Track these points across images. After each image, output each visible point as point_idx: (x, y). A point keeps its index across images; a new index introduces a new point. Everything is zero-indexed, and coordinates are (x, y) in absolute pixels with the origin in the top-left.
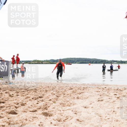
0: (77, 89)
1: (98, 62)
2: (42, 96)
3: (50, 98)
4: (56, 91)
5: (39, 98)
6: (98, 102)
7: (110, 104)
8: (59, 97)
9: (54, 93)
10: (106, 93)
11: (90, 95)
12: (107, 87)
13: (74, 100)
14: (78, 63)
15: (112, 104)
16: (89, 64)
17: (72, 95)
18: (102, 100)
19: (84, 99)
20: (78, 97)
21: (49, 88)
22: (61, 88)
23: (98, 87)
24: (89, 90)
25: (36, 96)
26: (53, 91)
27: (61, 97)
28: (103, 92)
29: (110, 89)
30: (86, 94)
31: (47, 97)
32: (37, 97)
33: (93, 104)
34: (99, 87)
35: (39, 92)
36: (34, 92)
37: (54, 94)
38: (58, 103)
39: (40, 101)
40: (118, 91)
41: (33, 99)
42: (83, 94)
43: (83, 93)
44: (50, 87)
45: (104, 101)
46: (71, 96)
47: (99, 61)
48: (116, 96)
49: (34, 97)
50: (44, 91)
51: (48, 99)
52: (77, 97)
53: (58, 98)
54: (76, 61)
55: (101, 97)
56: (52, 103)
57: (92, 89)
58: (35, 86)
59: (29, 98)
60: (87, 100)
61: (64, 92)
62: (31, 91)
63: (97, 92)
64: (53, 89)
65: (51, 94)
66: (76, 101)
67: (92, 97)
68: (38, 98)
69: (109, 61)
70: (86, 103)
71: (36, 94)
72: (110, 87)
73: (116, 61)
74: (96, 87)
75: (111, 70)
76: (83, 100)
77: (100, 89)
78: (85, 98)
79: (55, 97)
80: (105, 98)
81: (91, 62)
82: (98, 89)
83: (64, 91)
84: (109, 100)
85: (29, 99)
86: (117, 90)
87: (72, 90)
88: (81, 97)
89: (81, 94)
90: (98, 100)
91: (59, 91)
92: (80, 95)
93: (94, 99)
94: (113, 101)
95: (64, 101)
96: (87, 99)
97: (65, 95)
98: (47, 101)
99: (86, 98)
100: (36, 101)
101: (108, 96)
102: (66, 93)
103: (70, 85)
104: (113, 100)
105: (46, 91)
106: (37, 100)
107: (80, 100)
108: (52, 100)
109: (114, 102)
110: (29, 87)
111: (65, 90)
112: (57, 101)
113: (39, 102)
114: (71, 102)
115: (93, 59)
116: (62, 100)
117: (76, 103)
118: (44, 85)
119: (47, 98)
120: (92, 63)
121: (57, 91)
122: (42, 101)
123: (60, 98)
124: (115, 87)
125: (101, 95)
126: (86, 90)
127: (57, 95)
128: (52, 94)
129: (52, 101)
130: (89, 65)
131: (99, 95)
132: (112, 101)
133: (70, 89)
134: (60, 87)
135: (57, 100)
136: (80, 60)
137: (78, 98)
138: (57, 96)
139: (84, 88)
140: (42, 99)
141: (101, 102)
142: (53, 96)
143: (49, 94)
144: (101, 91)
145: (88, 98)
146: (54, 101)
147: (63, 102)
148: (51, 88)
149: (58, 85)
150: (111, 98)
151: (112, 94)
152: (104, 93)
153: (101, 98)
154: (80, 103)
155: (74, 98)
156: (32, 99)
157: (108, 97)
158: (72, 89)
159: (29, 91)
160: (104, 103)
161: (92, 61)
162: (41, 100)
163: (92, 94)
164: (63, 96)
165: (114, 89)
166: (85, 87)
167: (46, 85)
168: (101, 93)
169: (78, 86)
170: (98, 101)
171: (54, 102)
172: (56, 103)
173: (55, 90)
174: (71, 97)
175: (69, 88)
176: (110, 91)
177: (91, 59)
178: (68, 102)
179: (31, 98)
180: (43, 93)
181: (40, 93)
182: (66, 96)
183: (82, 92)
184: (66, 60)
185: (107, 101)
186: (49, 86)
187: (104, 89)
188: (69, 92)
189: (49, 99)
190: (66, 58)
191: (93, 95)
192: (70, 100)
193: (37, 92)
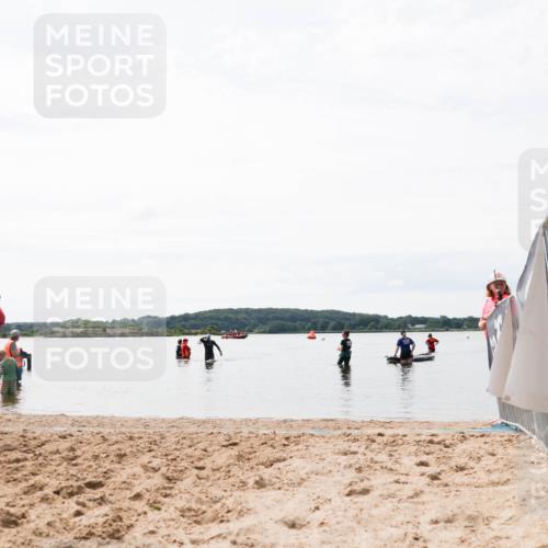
0: (256, 442)
1: (347, 323)
2: (101, 479)
3: (137, 490)
4: (166, 455)
5: (88, 490)
6: (349, 498)
7: (401, 505)
8: (179, 483)
9: (156, 463)
10: (383, 457)
11: (315, 469)
12: (388, 432)
13: (242, 493)
14: (264, 332)
15: (407, 508)
16: (309, 335)
17: (234, 470)
18: (365, 492)
19: (286, 487)
20: (262, 479)
21: (131, 443)
22: (187, 442)
23: (349, 432)
24: (311, 449)
25: (71, 483)
26: (152, 453)
27: (187, 480)
28: (370, 455)
29: (400, 442)
30: (297, 465)
31: (124, 482)
32: (76, 484)
33: (327, 506)
34: (355, 432)
35: (87, 463)
36: (65, 463)
37: (155, 470)
38: (172, 509)
39: (90, 504)
40: (433, 448)
41: (57, 493)
42: (281, 465)
43: (284, 460)
44: (140, 438)
45: (374, 494)
46: (231, 474)
47: (349, 320)
48: (423, 469)
49: (63, 485)
50: (112, 457)
51: (128, 492)
52: (257, 478)
53: (171, 488)
54: (252, 321)
55: (361, 475)
56: (146, 508)
57: (322, 440)
58: (71, 435)
59: (41, 489)
60: (301, 493)
61: (200, 459)
62: (54, 457)
63: (346, 454)
64: (153, 447)
65: (138, 470)
66: (252, 497)
67: (323, 478)
68: (80, 488)
69: (392, 319)
70: (295, 505)
71: (73, 471)
72: (401, 431)
73: (423, 321)
74: (339, 432)
75: (405, 357)
76: (282, 491)
77: (356, 440)
78: (292, 484)
79: (157, 480)
80: (379, 481)
81: (319, 325)
82: (350, 443)
83: (198, 453)
84: (395, 487)
85: (39, 494)
86: (431, 442)
87: (234, 451)
88: (274, 480)
89: (276, 465)
90: (346, 492)
91: (178, 453)
92: (270, 470)
93: (332, 486)
94: (411, 494)
95: (199, 501)
96: (301, 489)
97: (203, 473)
98: (122, 499)
99: (296, 481)
100: (71, 505)
101: (391, 470)
102: (207, 462)
103: (229, 430)
104: (414, 486)
105: (121, 456)
106: (75, 498)
107: (269, 493)
108: (147, 496)
109: (416, 495)
110: (43, 439)
111: (205, 450)
112: (166, 500)
113: (84, 505)
114: (230, 503)
115: (327, 311)
116: (187, 496)
117: (251, 505)
118: (112, 431)
119: (123, 486)
120: (324, 328)
121: (169, 458)
122: (102, 501)
123: (181, 485)
124: (420, 431)
125: (359, 470)
126: (296, 448)
127: (169, 474)
128: (145, 468)
129: (144, 502)
130: (310, 338)
131: (351, 466)
132: (408, 490)
133: (225, 443)
134: (182, 436)
135: (166, 496)
136: (270, 316)
137: (260, 484)
138: (169, 479)
139: (287, 439)
140: (98, 493)
141: (362, 498)
142: (149, 478)
143: (131, 468)
144: (362, 450)
145: (305, 484)
146: (155, 502)
147: (194, 506)
148: (142, 444)
149: (175, 430)
150: (403, 479)
151: (408, 463)
152: (376, 459)
153: (362, 481)
154: (268, 508)
155: (244, 483)
156: (56, 496)
157: (392, 477)
158: (235, 444)
159: (41, 460)
160: (374, 502)
161: (321, 321)
162: (97, 497)
163: (321, 464)
164: (193, 478)
165: (418, 438)
166: (294, 433)
167: (123, 430)
168: (360, 460)
169: (261, 432)
170: (348, 495)
171: (155, 506)
172: (163, 508)
173: (159, 451)
174: (232, 480)
175: (222, 439)
176: (401, 449)
177: (317, 312)
178: (215, 502)
179: (48, 491)
180: (107, 465)
181: (90, 467)
182: (207, 478)
183: (278, 455)
184: (211, 318)
185: (385, 492)
186: (136, 432)
187: (373, 441)
188: (223, 457)
189: (129, 494)
190: (210, 311)
191: (325, 471)
192: (225, 494)
193: (79, 461)
